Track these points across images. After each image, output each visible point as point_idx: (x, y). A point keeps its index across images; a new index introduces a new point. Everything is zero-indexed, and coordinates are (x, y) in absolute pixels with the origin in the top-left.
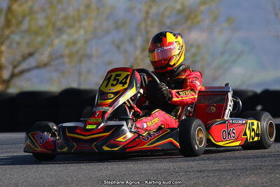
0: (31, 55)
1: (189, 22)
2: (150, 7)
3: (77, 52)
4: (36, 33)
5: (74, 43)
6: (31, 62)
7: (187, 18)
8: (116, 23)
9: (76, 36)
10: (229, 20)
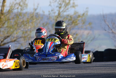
0: (8, 37)
1: (73, 24)
2: (57, 18)
3: (27, 36)
4: (11, 28)
5: (26, 32)
6: (8, 40)
7: (73, 22)
8: (43, 24)
9: (27, 29)
10: (89, 24)
